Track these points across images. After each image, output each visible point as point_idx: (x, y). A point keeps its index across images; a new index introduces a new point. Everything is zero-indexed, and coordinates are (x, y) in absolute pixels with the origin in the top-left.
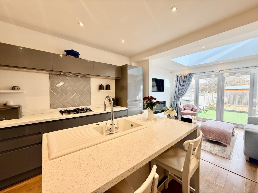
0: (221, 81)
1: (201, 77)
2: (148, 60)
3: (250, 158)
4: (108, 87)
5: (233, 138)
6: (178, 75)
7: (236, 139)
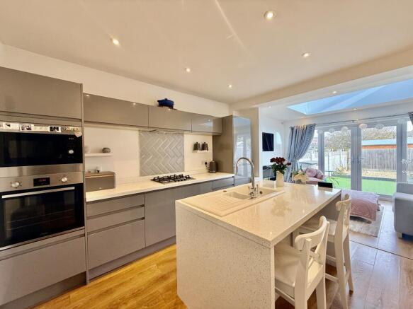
0: (357, 135)
1: (327, 130)
2: (257, 109)
3: (403, 235)
4: (204, 147)
5: (378, 213)
6: (293, 126)
7: (382, 213)
